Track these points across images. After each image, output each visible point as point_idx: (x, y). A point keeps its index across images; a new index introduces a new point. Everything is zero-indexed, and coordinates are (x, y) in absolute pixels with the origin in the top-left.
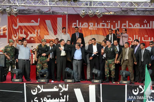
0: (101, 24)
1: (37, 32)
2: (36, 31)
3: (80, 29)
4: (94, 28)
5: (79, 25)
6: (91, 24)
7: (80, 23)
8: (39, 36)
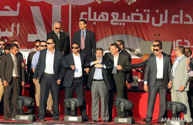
0: (133, 15)
1: (15, 29)
2: (13, 25)
3: (95, 23)
4: (119, 22)
5: (92, 17)
6: (115, 16)
7: (95, 13)
8: (17, 35)
